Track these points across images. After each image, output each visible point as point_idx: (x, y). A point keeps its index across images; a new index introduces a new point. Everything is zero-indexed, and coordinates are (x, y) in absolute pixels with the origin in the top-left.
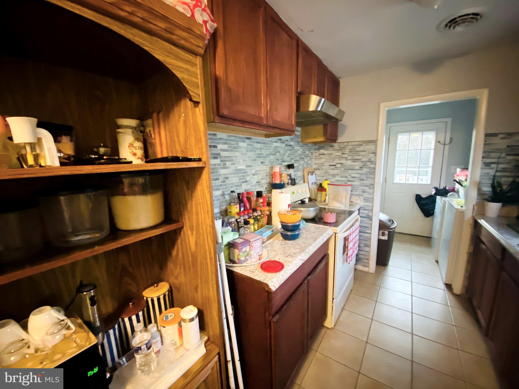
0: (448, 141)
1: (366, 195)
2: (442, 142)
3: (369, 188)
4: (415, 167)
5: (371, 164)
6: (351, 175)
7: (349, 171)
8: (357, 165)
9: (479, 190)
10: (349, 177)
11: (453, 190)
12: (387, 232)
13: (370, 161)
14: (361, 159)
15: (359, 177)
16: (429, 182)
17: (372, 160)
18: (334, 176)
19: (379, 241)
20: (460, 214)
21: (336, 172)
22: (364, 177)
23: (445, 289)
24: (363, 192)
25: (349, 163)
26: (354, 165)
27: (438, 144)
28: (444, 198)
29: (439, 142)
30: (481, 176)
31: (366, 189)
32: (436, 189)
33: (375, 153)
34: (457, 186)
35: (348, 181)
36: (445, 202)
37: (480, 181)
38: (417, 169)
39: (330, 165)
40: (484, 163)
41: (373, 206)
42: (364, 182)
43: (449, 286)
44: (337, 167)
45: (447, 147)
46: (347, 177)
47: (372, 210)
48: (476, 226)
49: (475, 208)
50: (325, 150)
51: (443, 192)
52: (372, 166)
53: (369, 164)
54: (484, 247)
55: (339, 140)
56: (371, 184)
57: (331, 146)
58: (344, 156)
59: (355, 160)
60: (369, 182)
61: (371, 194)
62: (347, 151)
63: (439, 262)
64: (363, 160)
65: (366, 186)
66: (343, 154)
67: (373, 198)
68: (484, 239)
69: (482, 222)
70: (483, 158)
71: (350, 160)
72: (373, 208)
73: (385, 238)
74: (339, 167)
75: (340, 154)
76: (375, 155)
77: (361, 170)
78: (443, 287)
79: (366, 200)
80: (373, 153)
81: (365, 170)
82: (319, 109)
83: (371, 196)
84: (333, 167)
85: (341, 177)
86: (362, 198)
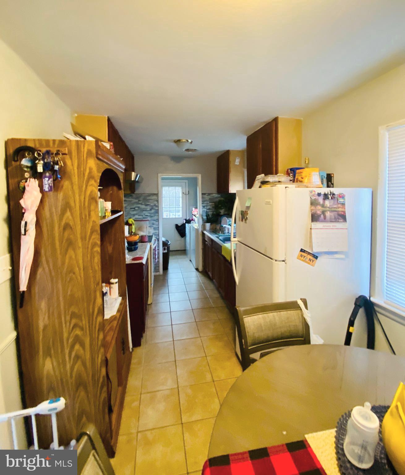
0: (187, 193)
1: (155, 226)
2: (185, 193)
3: (156, 222)
4: (173, 208)
5: (156, 207)
6: (145, 214)
7: (144, 212)
8: (148, 208)
9: (202, 218)
10: (144, 216)
11: (193, 220)
12: (166, 248)
13: (155, 205)
14: (150, 204)
15: (150, 215)
16: (181, 216)
17: (157, 205)
18: (134, 215)
19: (163, 254)
20: (197, 230)
21: (135, 212)
22: (152, 215)
23: (196, 271)
24: (153, 224)
25: (143, 207)
26: (147, 208)
27: (183, 194)
28: (189, 224)
29: (183, 193)
30: (202, 212)
31: (154, 222)
32: (186, 220)
33: (158, 201)
34: (194, 217)
35: (144, 218)
36: (190, 226)
37: (202, 214)
38: (174, 209)
39: (131, 208)
40: (203, 206)
41: (159, 232)
42: (152, 218)
43: (197, 269)
44: (136, 209)
45: (187, 196)
46: (143, 216)
47: (159, 235)
48: (203, 234)
49: (202, 226)
50: (127, 198)
51: (188, 221)
52: (157, 208)
53: (155, 207)
54: (207, 243)
55: (136, 192)
56: (157, 219)
57: (131, 196)
58: (140, 202)
59: (147, 205)
60: (156, 218)
61: (157, 225)
62: (141, 199)
63: (191, 260)
64: (152, 205)
65: (154, 220)
66: (139, 201)
67: (158, 227)
68: (206, 239)
69: (205, 232)
70: (202, 204)
71: (144, 205)
72: (159, 234)
73: (166, 251)
74: (137, 209)
75: (137, 201)
76: (158, 202)
77: (151, 211)
78: (195, 270)
79: (155, 229)
80: (157, 201)
81: (153, 211)
82: (137, 180)
83: (157, 226)
84: (133, 210)
85: (139, 216)
86: (153, 228)
